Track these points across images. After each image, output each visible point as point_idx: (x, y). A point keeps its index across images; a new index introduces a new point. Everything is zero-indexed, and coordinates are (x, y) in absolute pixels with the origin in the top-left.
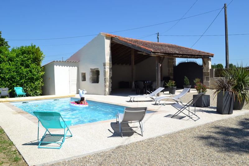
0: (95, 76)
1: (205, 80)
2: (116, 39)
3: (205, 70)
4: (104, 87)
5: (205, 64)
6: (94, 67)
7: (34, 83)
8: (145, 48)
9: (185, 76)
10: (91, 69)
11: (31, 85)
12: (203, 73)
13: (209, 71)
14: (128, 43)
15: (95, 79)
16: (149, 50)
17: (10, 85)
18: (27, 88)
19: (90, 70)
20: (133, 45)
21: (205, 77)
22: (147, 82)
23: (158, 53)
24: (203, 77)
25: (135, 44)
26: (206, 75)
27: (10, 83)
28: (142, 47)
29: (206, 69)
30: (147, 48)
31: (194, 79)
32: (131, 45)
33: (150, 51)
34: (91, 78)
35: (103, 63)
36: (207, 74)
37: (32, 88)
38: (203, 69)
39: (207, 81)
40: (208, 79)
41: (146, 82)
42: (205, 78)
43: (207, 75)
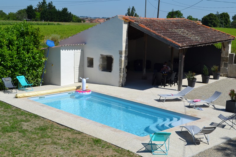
0: (105, 63)
1: (223, 66)
2: (136, 25)
3: (223, 55)
4: (119, 77)
5: (224, 47)
6: (106, 53)
7: (35, 70)
8: (172, 41)
9: (204, 66)
10: (102, 55)
11: (32, 73)
12: (221, 58)
13: (228, 56)
14: (151, 32)
15: (105, 66)
16: (176, 44)
17: (11, 73)
18: (29, 76)
19: (100, 56)
20: (157, 36)
21: (223, 62)
22: (166, 72)
23: (185, 46)
24: (221, 62)
25: (159, 34)
26: (224, 61)
27: (12, 71)
28: (168, 39)
29: (225, 53)
30: (174, 42)
31: (212, 66)
32: (154, 34)
33: (178, 46)
34: (101, 65)
35: (119, 51)
36: (225, 59)
37: (34, 76)
38: (221, 53)
39: (225, 68)
40: (226, 65)
41: (164, 73)
42: (223, 64)
43: (226, 61)
